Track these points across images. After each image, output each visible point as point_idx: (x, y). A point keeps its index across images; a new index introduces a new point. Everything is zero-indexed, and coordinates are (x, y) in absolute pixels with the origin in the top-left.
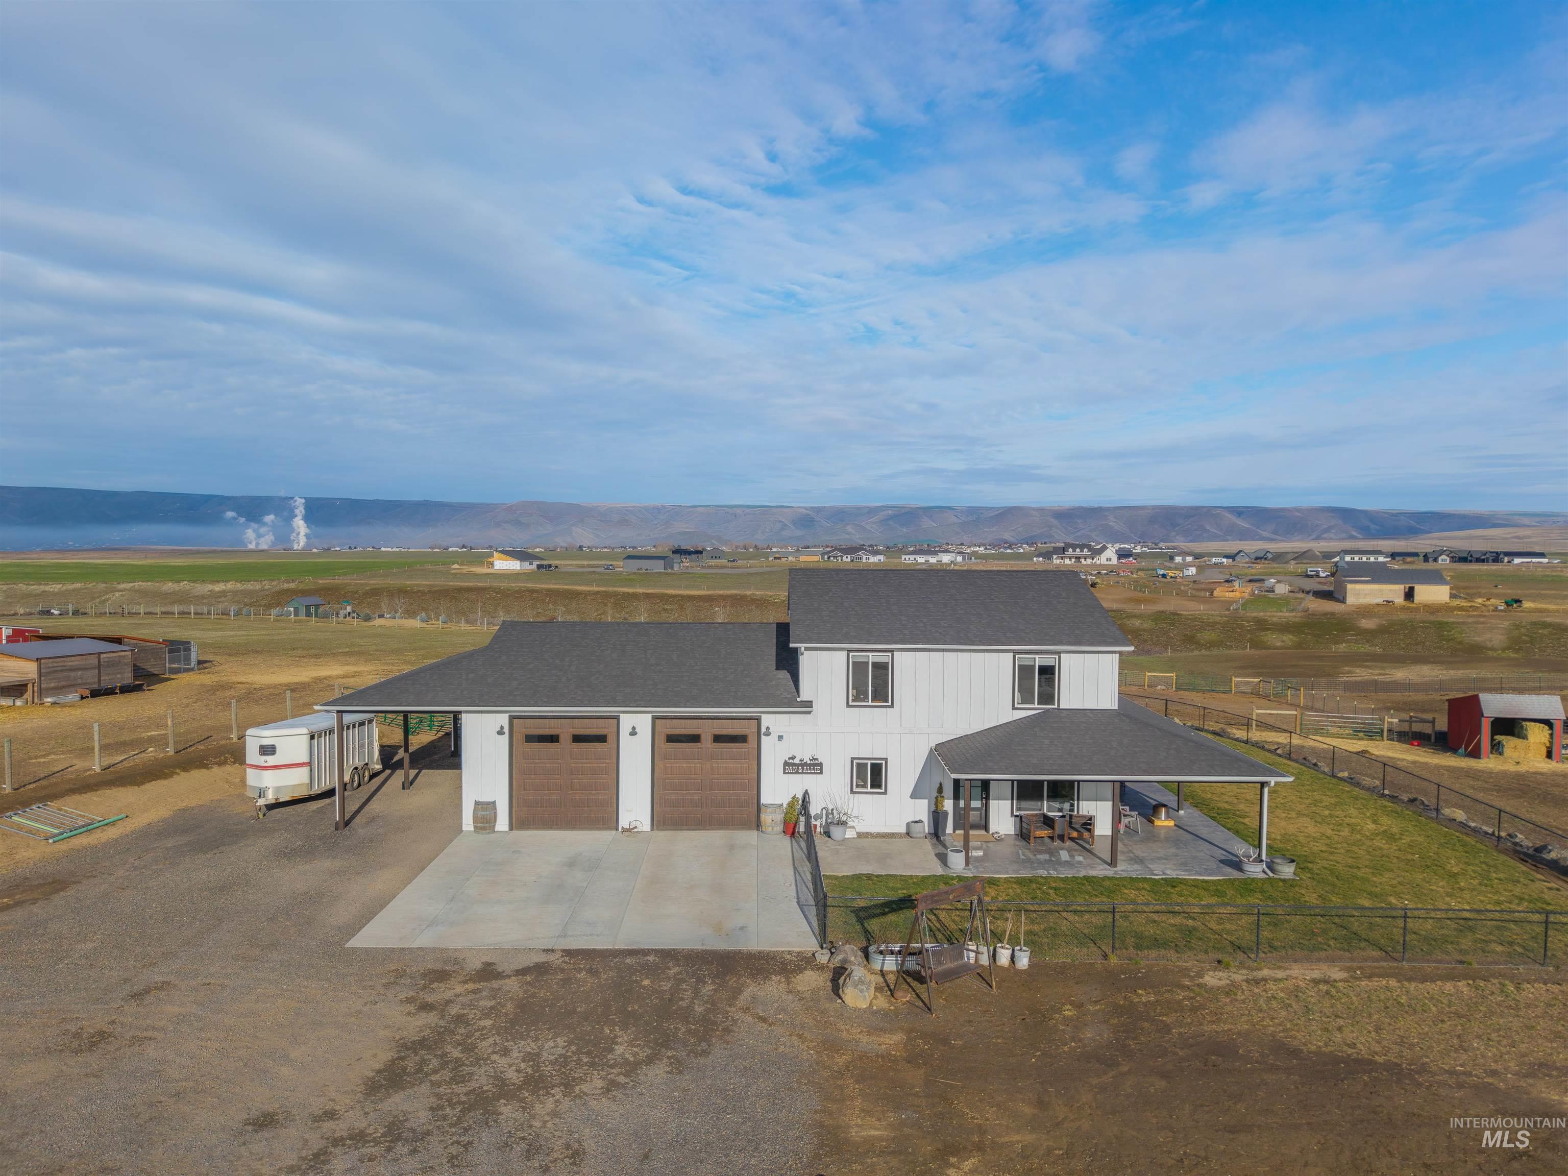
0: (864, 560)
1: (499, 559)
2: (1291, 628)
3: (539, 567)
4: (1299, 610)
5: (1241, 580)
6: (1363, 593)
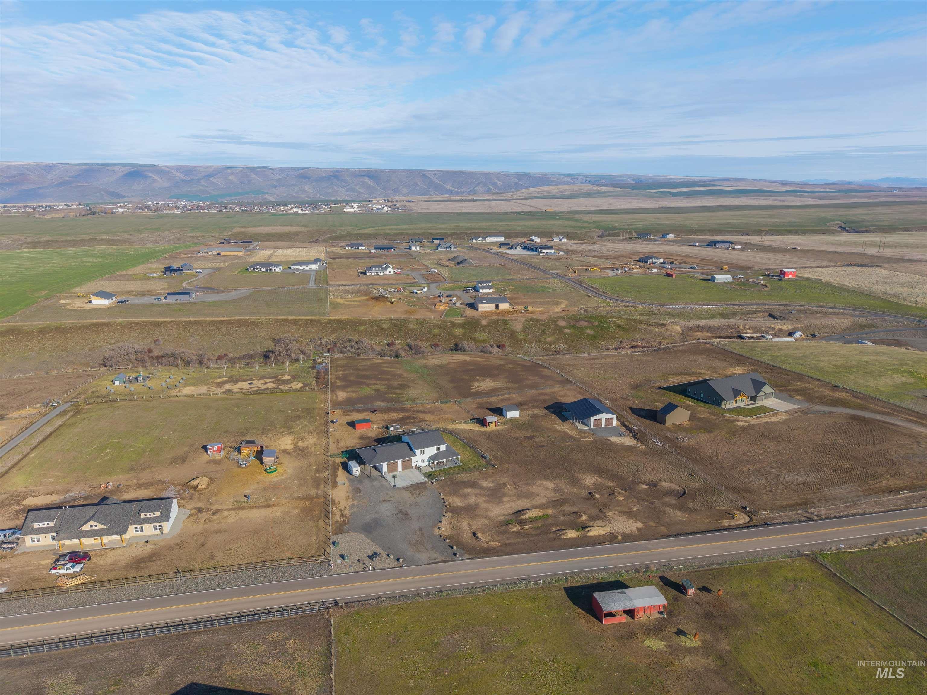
0: (274, 271)
1: (95, 299)
2: (462, 326)
3: (119, 302)
4: (464, 315)
5: (444, 296)
6: (483, 307)
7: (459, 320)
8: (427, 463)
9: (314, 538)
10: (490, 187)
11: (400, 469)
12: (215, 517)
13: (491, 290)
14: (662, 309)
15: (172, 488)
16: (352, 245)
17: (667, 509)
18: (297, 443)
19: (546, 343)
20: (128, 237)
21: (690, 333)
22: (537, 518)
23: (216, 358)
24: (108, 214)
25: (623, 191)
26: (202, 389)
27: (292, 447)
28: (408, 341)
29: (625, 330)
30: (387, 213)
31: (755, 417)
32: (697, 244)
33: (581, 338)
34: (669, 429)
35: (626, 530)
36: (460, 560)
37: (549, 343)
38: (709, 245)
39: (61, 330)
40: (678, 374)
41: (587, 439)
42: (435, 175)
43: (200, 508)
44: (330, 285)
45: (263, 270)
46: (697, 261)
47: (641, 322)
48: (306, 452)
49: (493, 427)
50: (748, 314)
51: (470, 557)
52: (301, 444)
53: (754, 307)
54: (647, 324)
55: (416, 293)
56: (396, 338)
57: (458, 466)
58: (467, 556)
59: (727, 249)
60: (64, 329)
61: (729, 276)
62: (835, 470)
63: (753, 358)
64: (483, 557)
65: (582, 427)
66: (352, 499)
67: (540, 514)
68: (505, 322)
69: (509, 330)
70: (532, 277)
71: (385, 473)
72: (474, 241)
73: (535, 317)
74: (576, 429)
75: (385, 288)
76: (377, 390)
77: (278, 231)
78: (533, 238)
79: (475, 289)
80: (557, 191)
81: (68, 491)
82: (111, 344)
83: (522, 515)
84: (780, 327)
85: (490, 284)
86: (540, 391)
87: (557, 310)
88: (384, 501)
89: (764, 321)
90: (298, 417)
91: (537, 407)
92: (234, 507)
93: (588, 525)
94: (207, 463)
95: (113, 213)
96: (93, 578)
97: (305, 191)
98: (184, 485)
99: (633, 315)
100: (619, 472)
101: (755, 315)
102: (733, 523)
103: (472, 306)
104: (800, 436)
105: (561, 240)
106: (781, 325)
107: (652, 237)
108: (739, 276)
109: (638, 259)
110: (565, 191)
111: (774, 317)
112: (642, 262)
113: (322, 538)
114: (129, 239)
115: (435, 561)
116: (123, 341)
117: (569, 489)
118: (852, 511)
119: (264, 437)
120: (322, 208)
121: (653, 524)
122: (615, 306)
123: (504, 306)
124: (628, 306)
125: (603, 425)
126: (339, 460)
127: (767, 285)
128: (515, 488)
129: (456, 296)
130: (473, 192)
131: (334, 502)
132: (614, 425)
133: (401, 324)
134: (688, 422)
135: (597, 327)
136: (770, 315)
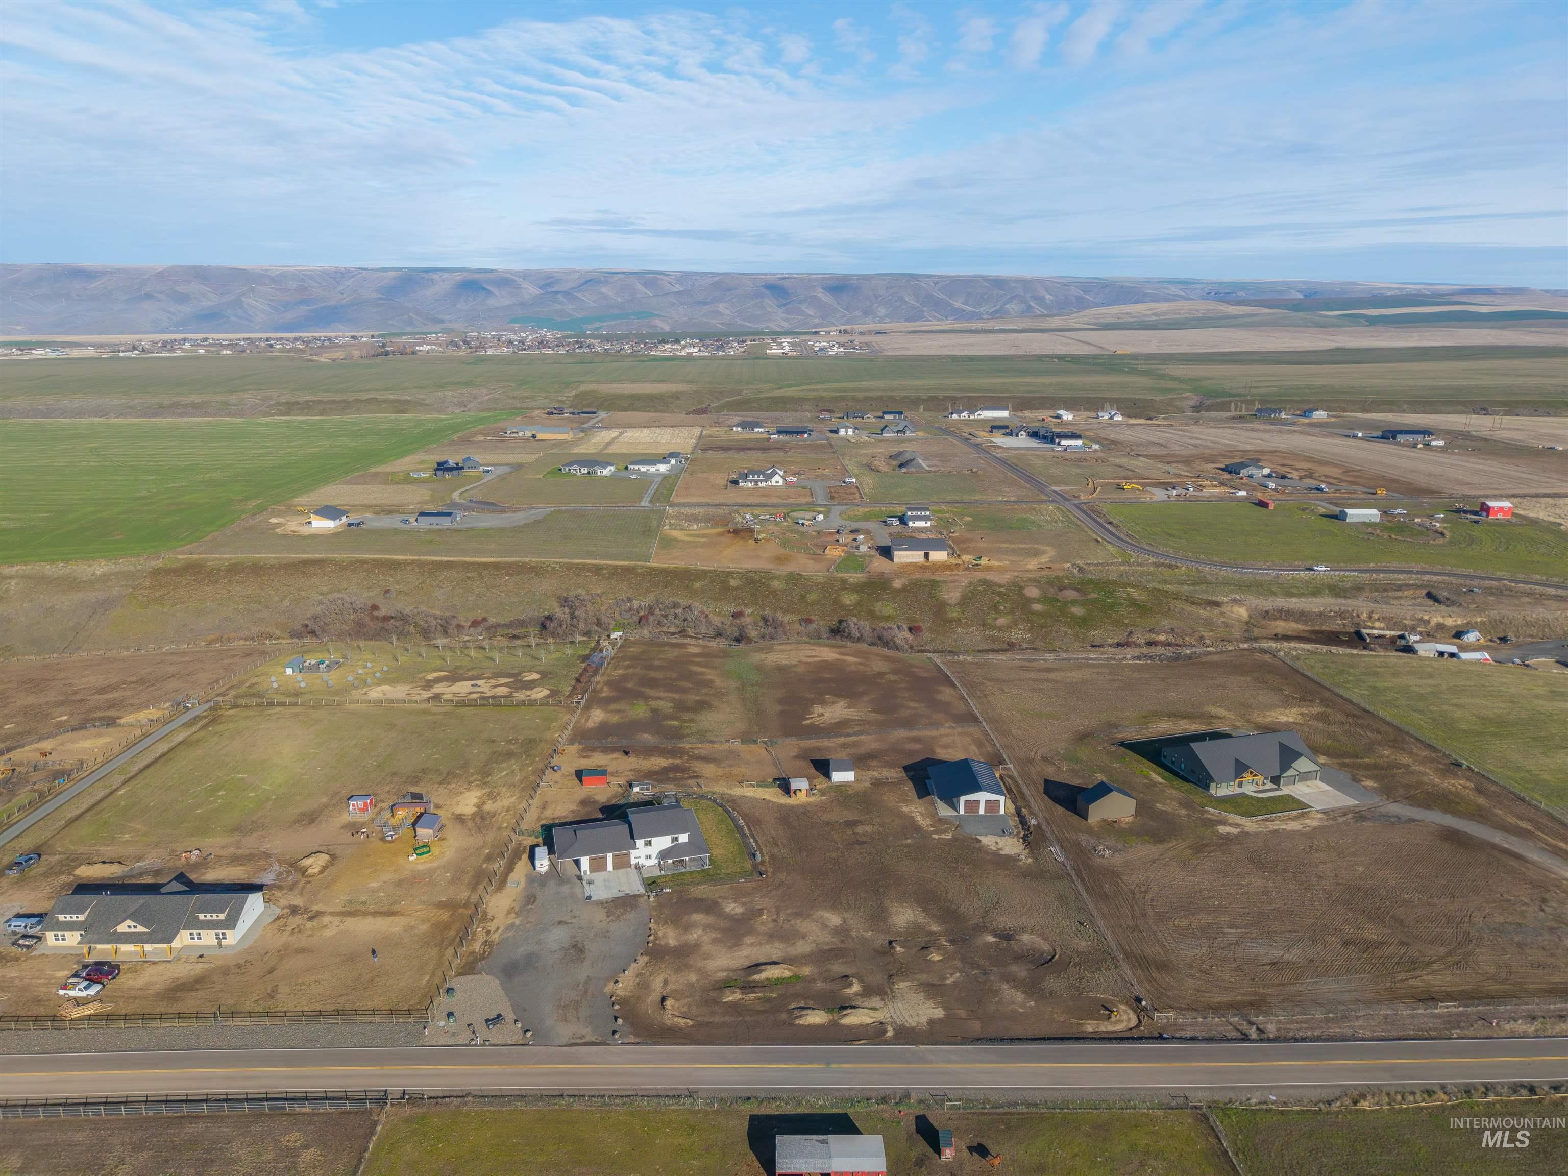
0: (599, 473)
1: (316, 519)
2: (858, 588)
3: (350, 525)
4: (868, 569)
5: (847, 531)
6: (903, 556)
7: (855, 577)
8: (657, 861)
9: (427, 978)
10: (1032, 304)
11: (610, 867)
12: (309, 925)
13: (929, 524)
14: (1222, 573)
15: (276, 867)
16: (744, 425)
17: (1005, 986)
18: (484, 803)
19: (993, 627)
20: (422, 397)
21: (1263, 622)
22: (779, 981)
23: (469, 624)
24: (407, 354)
25: (1273, 314)
26: (399, 691)
27: (474, 809)
28: (764, 610)
29: (1142, 609)
30: (836, 356)
31: (1259, 818)
32: (1360, 435)
33: (1058, 621)
34: (1090, 831)
35: (910, 1021)
36: (619, 1045)
37: (1000, 629)
38: (1383, 438)
39: (257, 569)
40: (1173, 716)
41: (943, 836)
42: (936, 284)
43: (296, 907)
44: (673, 505)
45: (583, 471)
46: (1335, 472)
47: (1176, 596)
48: (487, 822)
49: (802, 798)
50: (1386, 590)
51: (637, 1040)
52: (489, 807)
53: (1401, 576)
54: (1186, 600)
55: (803, 524)
56: (746, 605)
57: (703, 871)
58: (632, 1039)
59: (1414, 446)
60: (261, 567)
61: (1374, 512)
62: (1346, 944)
63: (1337, 690)
64: (655, 1044)
65: (944, 811)
66: (516, 913)
67: (787, 974)
68: (934, 584)
69: (937, 600)
70: (1012, 499)
71: (585, 872)
72: (955, 416)
73: (988, 577)
74: (933, 814)
75: (756, 512)
76: (655, 711)
77: (648, 392)
78: (1061, 412)
79: (903, 520)
80: (1149, 313)
81: (140, 858)
82: (322, 594)
83: (755, 973)
84: (1441, 620)
85: (928, 513)
86: (915, 733)
87: (1031, 567)
88: (560, 923)
89: (1414, 605)
90: (510, 755)
91: (890, 765)
92: (343, 909)
93: (854, 1003)
94: (342, 828)
95: (414, 353)
96: (108, 1008)
97: (719, 313)
98: (292, 865)
99: (1166, 582)
100: (962, 907)
101: (1399, 594)
102: (1106, 1027)
103: (886, 552)
104: (1321, 866)
105: (1111, 418)
106: (1443, 617)
107: (1283, 416)
108: (1399, 511)
109: (1223, 466)
110: (1164, 314)
111: (1437, 600)
112: (1230, 472)
113: (437, 980)
114: (424, 399)
115: (579, 1041)
116: (339, 591)
117: (861, 930)
118: (1334, 1030)
119: (442, 790)
120: (731, 347)
121: (962, 1013)
122: (1140, 565)
123: (939, 556)
124: (1162, 565)
125: (982, 811)
126: (529, 841)
127: (1445, 532)
128: (775, 921)
129: (867, 532)
130: (1000, 314)
131: (484, 919)
132: (1002, 812)
133: (760, 581)
134: (1131, 819)
135: (1094, 601)
136: (1429, 595)
